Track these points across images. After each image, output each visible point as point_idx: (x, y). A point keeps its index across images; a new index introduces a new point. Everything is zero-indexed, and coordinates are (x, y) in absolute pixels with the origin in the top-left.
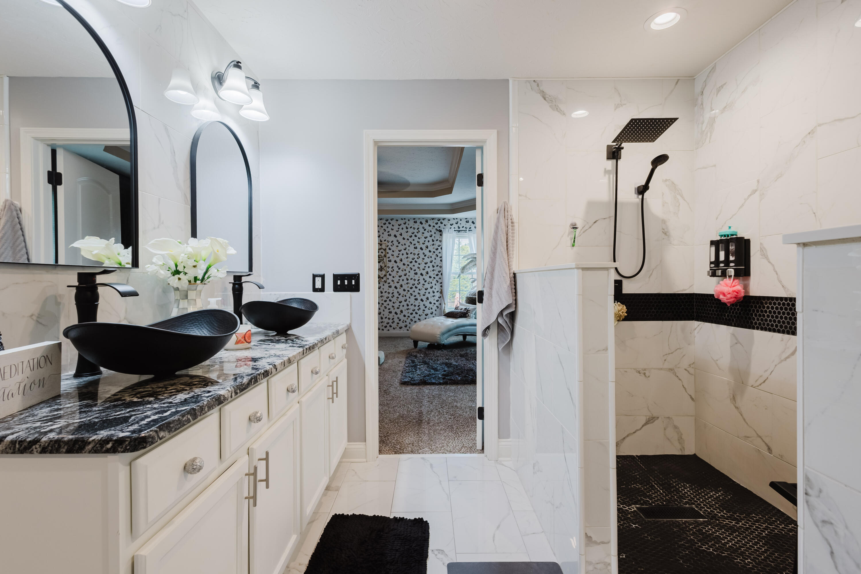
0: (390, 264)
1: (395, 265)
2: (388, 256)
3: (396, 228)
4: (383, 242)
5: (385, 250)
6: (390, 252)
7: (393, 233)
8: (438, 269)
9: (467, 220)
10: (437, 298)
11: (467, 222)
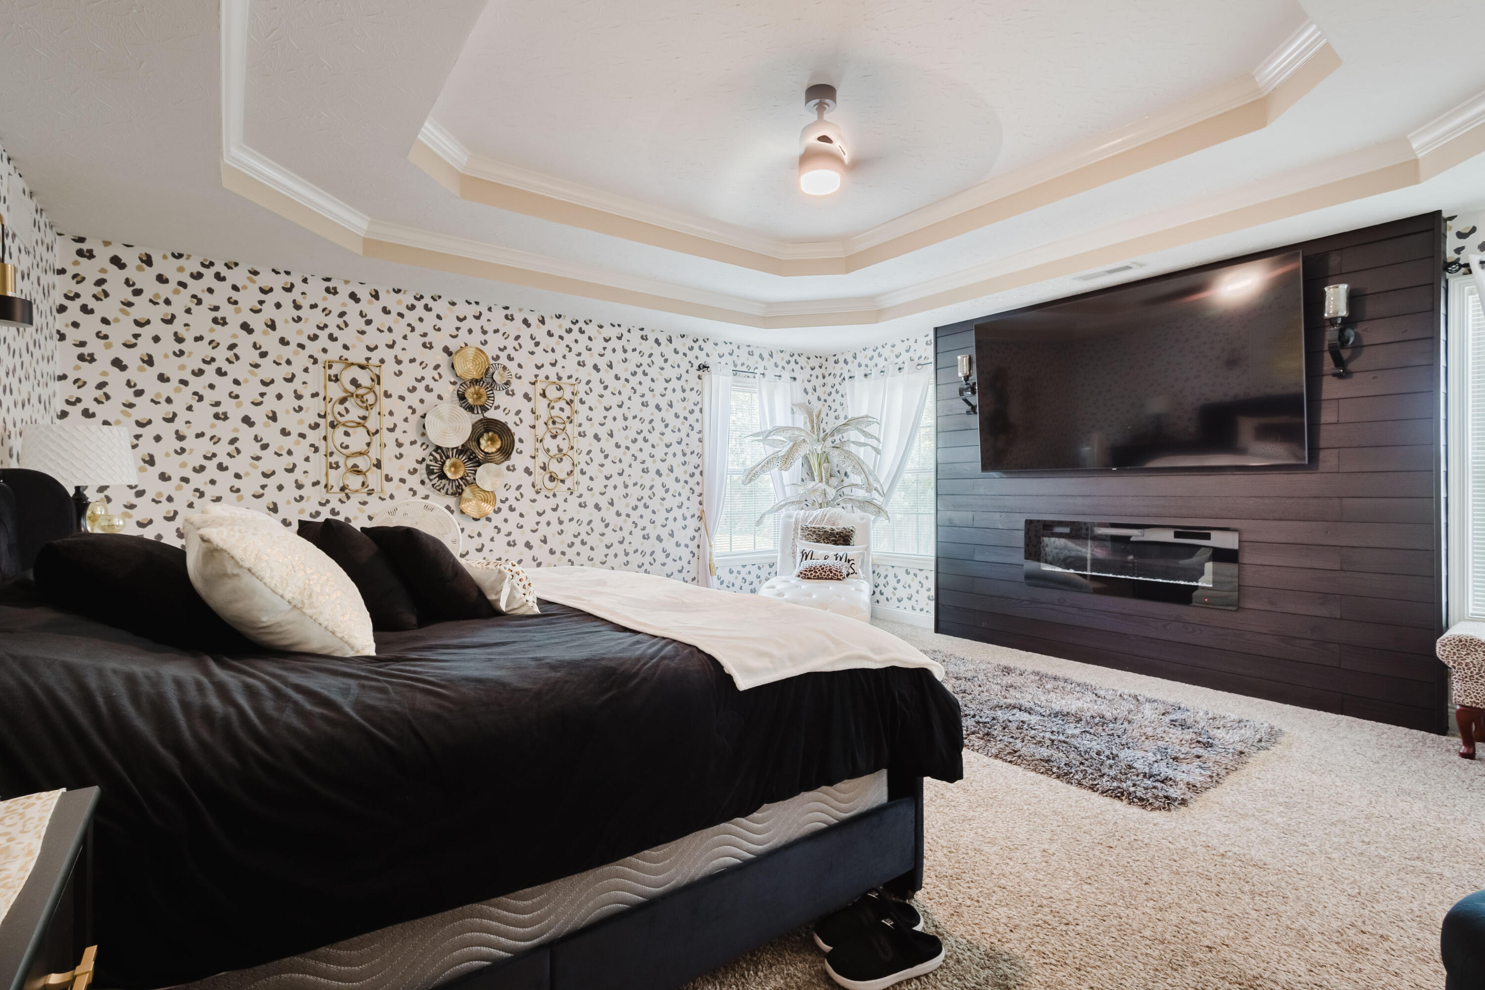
0: (583, 444)
1: (596, 446)
2: (577, 419)
3: (598, 345)
4: (565, 379)
5: (570, 403)
6: (583, 410)
7: (590, 359)
8: (693, 460)
9: (750, 349)
10: (690, 532)
11: (751, 354)
